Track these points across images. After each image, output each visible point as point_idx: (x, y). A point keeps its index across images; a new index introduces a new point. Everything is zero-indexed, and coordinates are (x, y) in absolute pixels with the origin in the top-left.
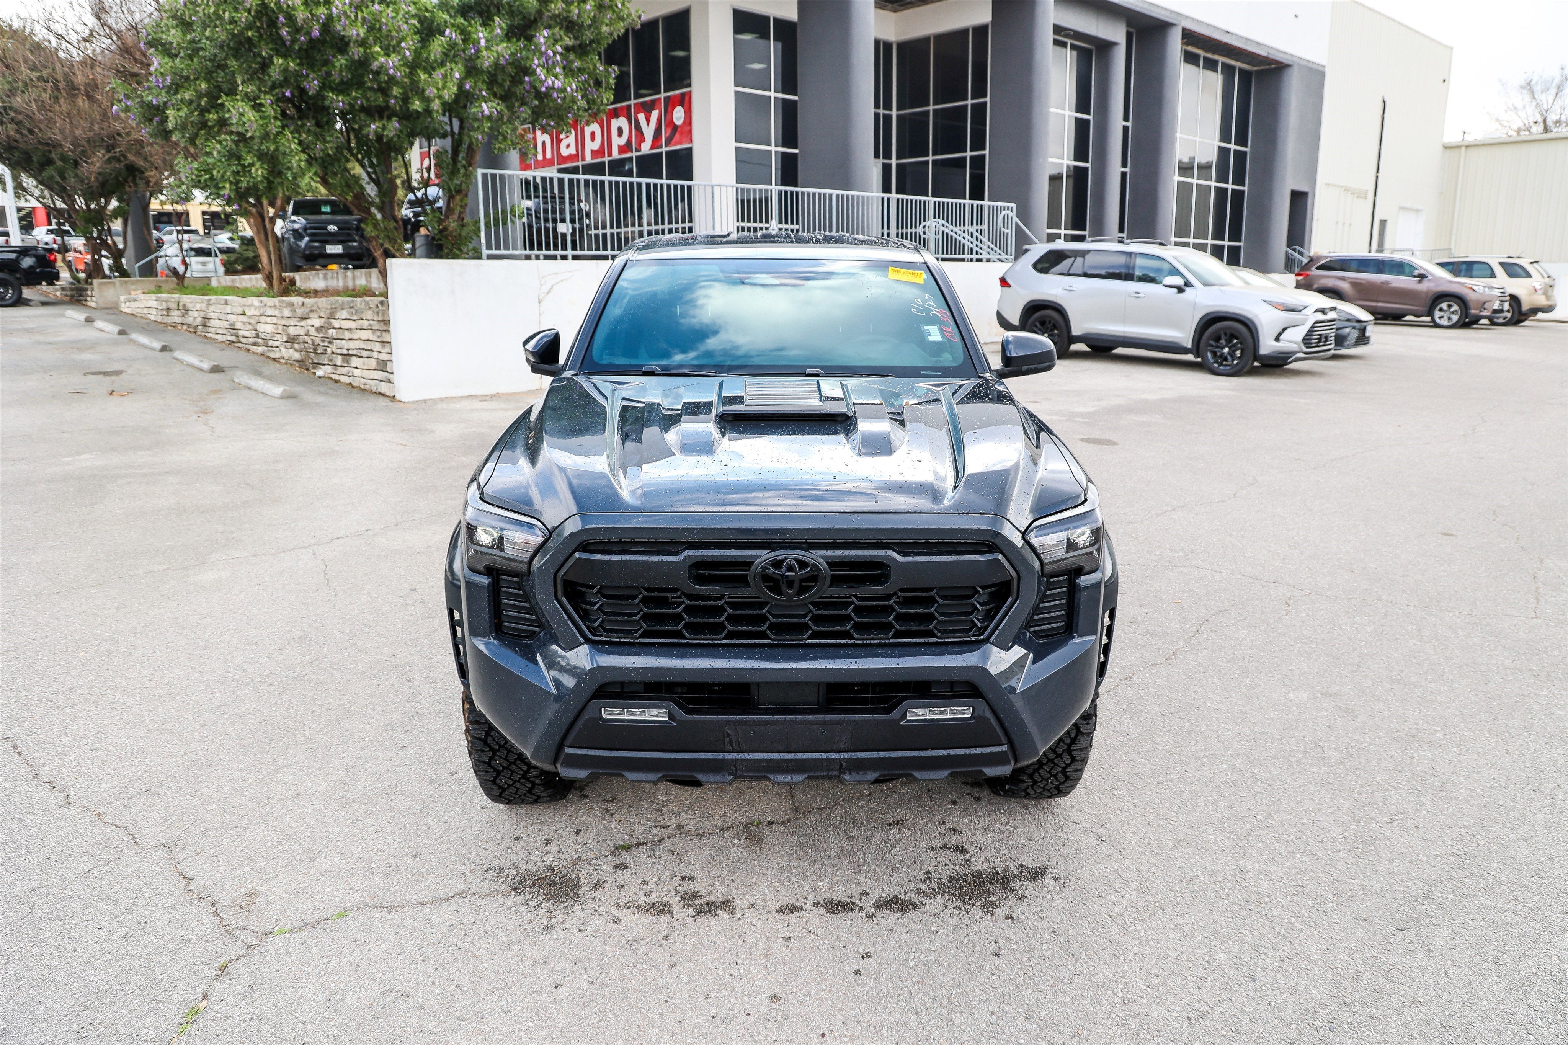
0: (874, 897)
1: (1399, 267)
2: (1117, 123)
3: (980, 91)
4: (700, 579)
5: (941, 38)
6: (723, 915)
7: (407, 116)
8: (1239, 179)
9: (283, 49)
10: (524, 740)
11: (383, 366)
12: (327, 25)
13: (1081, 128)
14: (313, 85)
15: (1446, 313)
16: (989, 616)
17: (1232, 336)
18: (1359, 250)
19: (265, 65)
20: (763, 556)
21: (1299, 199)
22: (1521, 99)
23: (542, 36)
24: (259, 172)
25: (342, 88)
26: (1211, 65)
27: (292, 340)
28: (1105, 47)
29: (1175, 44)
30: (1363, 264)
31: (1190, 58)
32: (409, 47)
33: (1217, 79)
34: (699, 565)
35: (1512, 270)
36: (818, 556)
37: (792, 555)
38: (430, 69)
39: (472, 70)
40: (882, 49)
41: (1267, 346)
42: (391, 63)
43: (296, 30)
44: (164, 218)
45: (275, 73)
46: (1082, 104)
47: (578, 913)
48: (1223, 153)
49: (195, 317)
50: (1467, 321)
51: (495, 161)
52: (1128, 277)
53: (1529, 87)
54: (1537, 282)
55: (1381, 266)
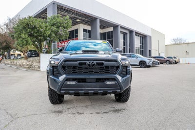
0: (103, 112)
1: (162, 57)
2: (128, 42)
3: (112, 38)
4: (80, 65)
5: (108, 32)
6: (83, 114)
7: (44, 37)
8: (143, 48)
9: (29, 28)
10: (56, 89)
11: (39, 67)
12: (35, 26)
13: (124, 42)
14: (32, 33)
15: (168, 62)
16: (116, 70)
17: (143, 63)
18: (157, 56)
19: (27, 30)
20: (88, 62)
21: (150, 51)
22: (173, 41)
23: (60, 28)
24: (25, 42)
25: (36, 33)
26: (138, 36)
27: (27, 65)
28: (126, 33)
29: (134, 33)
30: (158, 57)
31: (136, 35)
32: (44, 28)
33: (139, 38)
34: (79, 63)
35: (175, 58)
36: (95, 62)
37: (91, 62)
38: (47, 31)
39: (52, 31)
40: (101, 34)
41: (148, 64)
42: (42, 30)
43: (31, 26)
44: (12, 55)
45: (28, 31)
46: (124, 40)
47: (62, 115)
48: (141, 46)
49: (15, 63)
50: (170, 63)
51: (54, 42)
52: (131, 57)
53: (174, 40)
54: (178, 59)
55: (160, 57)
